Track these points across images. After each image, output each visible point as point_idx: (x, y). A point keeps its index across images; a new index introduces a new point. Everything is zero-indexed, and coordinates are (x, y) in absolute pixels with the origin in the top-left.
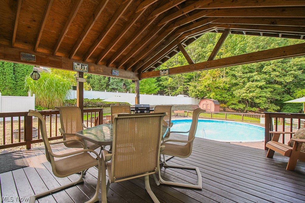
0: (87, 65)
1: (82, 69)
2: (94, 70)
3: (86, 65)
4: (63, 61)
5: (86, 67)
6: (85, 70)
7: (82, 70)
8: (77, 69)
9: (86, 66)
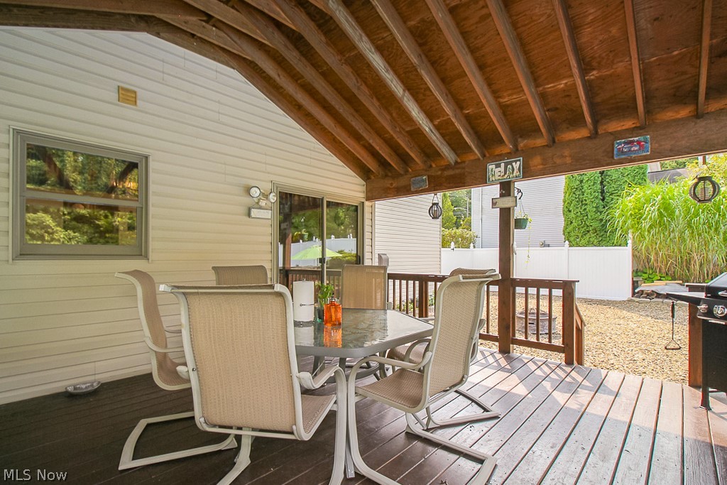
0: (519, 160)
1: (505, 173)
2: (541, 167)
3: (516, 162)
4: (467, 170)
5: (516, 165)
6: (514, 175)
7: (506, 176)
8: (494, 179)
9: (518, 163)
